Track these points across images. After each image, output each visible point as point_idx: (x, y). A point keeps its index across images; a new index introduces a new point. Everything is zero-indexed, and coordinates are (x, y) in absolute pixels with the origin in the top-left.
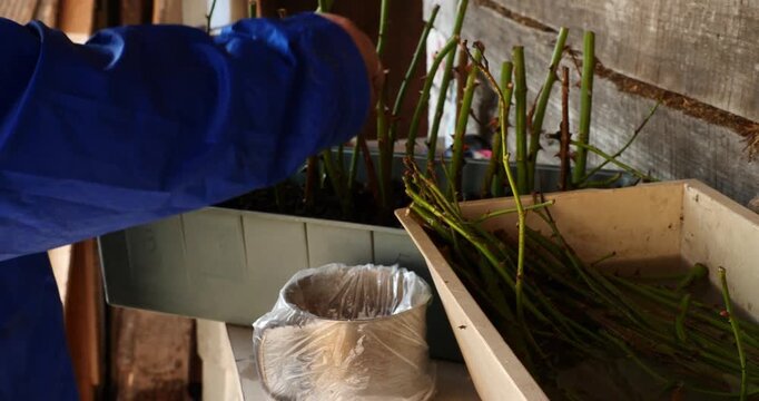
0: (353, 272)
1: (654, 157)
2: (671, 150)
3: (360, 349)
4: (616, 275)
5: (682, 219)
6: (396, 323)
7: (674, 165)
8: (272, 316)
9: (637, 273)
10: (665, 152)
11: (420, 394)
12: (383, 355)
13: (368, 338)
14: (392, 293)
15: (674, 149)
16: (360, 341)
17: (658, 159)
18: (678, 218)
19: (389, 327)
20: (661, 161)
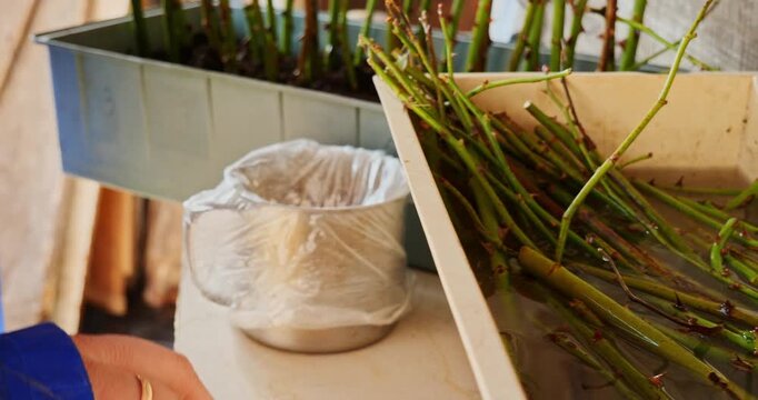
0: (326, 152)
1: (721, 51)
2: (743, 43)
3: (311, 246)
4: (652, 183)
5: (745, 121)
6: (360, 219)
7: (745, 61)
8: (210, 196)
9: (680, 183)
10: (737, 43)
11: (388, 309)
12: (341, 257)
13: (322, 234)
14: (367, 183)
15: (747, 41)
16: (312, 237)
17: (726, 54)
18: (740, 121)
19: (351, 221)
20: (730, 57)
